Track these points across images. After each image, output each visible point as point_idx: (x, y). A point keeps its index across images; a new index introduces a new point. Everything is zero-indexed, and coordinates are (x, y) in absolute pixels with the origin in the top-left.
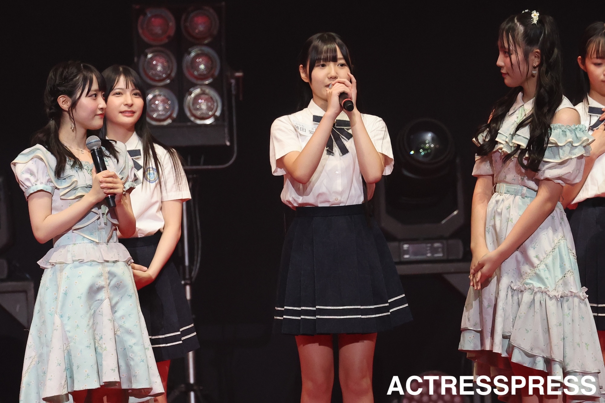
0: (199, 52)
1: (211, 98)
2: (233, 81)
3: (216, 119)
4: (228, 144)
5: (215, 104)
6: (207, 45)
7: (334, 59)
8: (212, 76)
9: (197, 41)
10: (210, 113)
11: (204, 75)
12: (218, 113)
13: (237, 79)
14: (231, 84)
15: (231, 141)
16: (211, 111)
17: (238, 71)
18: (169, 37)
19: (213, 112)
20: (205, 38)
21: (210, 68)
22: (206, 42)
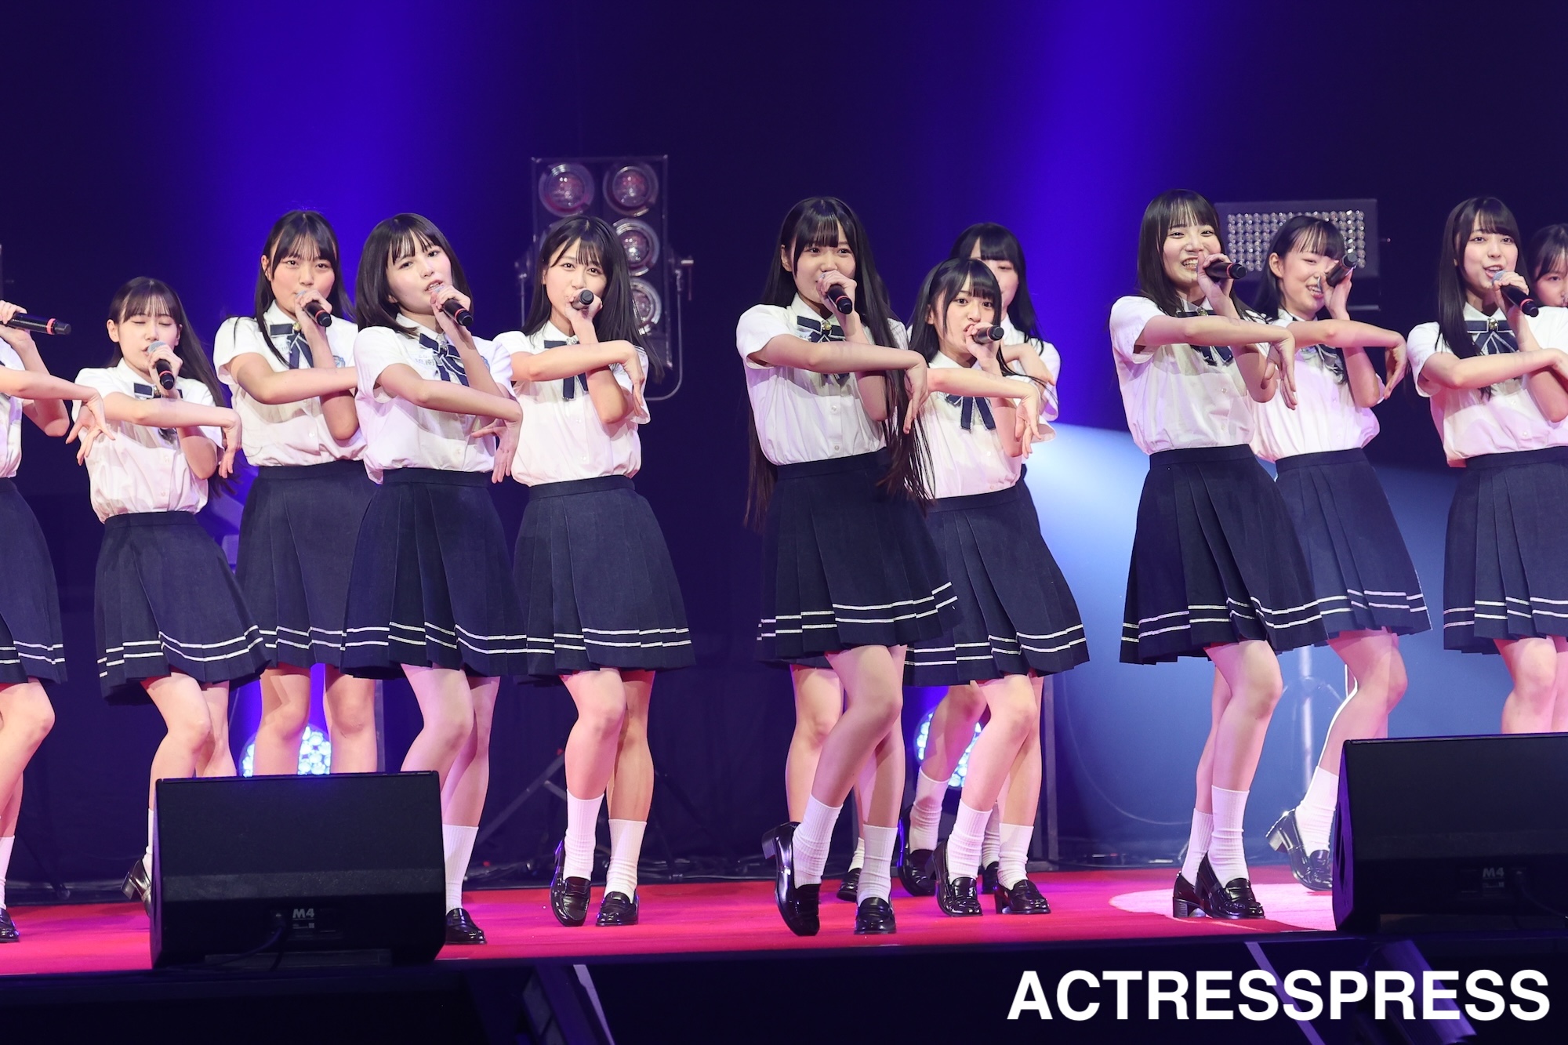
0: (629, 229)
1: (646, 297)
2: (678, 272)
3: (653, 327)
4: (670, 364)
5: (652, 306)
6: (641, 218)
7: (834, 243)
8: (647, 265)
9: (626, 211)
10: (644, 319)
11: (637, 262)
12: (655, 320)
13: (685, 268)
14: (676, 275)
15: (675, 361)
16: (646, 316)
17: (687, 259)
18: (583, 206)
19: (648, 318)
20: (638, 208)
21: (644, 253)
22: (639, 214)
